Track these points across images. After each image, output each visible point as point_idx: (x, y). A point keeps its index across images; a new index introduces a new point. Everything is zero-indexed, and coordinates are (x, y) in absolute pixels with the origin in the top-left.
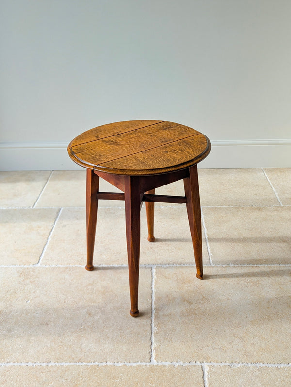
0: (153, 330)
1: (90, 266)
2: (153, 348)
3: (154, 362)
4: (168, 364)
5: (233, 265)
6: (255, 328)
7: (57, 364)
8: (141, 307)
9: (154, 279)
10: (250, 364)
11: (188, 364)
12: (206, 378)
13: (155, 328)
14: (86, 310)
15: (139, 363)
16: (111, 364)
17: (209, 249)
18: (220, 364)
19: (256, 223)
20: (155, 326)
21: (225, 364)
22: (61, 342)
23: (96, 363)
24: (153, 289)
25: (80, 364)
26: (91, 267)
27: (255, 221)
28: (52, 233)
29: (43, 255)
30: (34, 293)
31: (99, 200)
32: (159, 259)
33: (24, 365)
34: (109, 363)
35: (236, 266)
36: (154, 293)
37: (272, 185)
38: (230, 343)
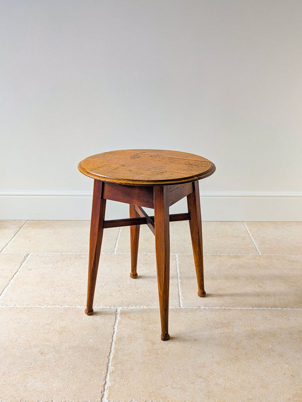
0: (109, 369)
2: (106, 388)
5: (204, 307)
6: (221, 368)
9: (117, 320)
13: (112, 368)
14: (39, 349)
17: (180, 293)
19: (233, 269)
20: (112, 365)
24: (116, 330)
27: (231, 268)
28: (15, 276)
29: (2, 296)
32: (126, 301)
35: (207, 308)
36: (115, 333)
37: (251, 236)
38: (192, 383)
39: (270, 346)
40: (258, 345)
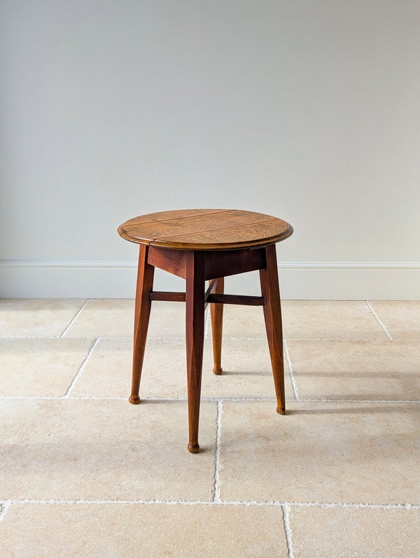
0: (217, 467)
1: (135, 397)
2: (217, 487)
3: (218, 500)
4: (235, 503)
5: (325, 400)
6: (353, 467)
7: (88, 502)
8: (202, 442)
9: (219, 414)
10: (345, 505)
11: (264, 503)
12: (287, 519)
13: (221, 466)
14: (129, 445)
15: (199, 502)
16: (160, 502)
17: (294, 383)
18: (306, 504)
19: (357, 357)
20: (220, 463)
21: (313, 504)
22: (94, 479)
23: (141, 502)
24: (219, 425)
25: (119, 502)
26: (136, 400)
27: (355, 355)
28: (85, 364)
29: (72, 387)
30: (59, 426)
31: (152, 301)
32: (228, 393)
33: (43, 502)
34: (157, 502)
35: (329, 401)
36: (219, 429)
37: (378, 318)
38: (320, 482)
39: (412, 443)
40: (397, 441)
